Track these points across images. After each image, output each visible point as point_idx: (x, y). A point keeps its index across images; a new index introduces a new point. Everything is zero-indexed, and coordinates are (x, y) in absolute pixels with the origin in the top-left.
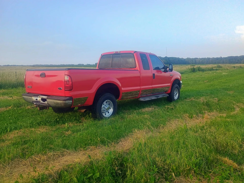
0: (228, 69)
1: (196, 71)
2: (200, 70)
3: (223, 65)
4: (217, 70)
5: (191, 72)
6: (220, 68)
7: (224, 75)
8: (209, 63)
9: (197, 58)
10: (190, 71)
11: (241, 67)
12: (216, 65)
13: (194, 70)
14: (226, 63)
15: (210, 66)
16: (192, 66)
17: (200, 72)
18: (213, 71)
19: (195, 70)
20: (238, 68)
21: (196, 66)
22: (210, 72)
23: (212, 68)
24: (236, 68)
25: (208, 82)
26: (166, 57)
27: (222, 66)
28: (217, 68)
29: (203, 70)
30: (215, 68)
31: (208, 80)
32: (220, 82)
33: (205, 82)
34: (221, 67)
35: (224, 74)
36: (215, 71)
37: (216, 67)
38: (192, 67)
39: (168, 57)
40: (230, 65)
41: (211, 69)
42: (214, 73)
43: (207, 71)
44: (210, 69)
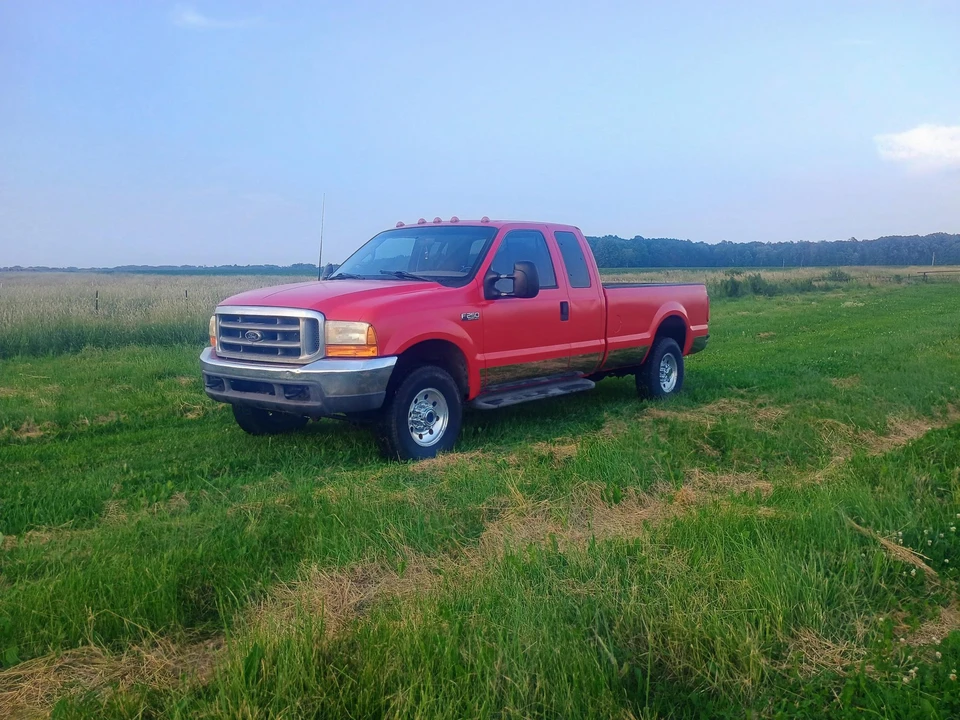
0: (872, 288)
1: (744, 294)
2: (757, 288)
3: (857, 270)
4: (827, 289)
5: (721, 297)
6: (841, 281)
7: (848, 310)
8: (806, 264)
9: (761, 244)
10: (718, 292)
11: (925, 278)
12: (826, 271)
13: (733, 291)
14: (874, 263)
15: (803, 274)
16: (732, 272)
17: (757, 297)
18: (810, 295)
19: (737, 289)
20: (914, 282)
21: (744, 276)
22: (798, 299)
23: (810, 282)
24: (903, 284)
25: (772, 338)
26: (638, 239)
27: (852, 274)
28: (831, 283)
29: (771, 291)
30: (822, 283)
31: (774, 331)
32: (822, 337)
33: (762, 339)
34: (847, 279)
35: (848, 304)
36: (818, 295)
37: (824, 278)
38: (728, 278)
39: (645, 237)
40: (883, 270)
41: (806, 287)
42: (812, 301)
43: (790, 292)
44: (800, 285)
